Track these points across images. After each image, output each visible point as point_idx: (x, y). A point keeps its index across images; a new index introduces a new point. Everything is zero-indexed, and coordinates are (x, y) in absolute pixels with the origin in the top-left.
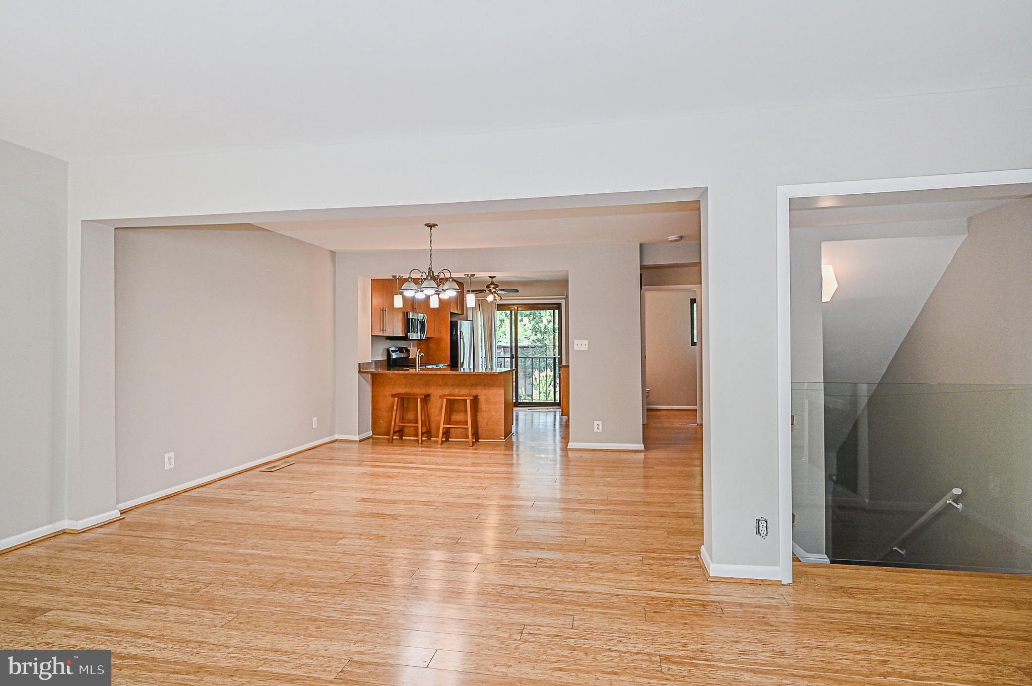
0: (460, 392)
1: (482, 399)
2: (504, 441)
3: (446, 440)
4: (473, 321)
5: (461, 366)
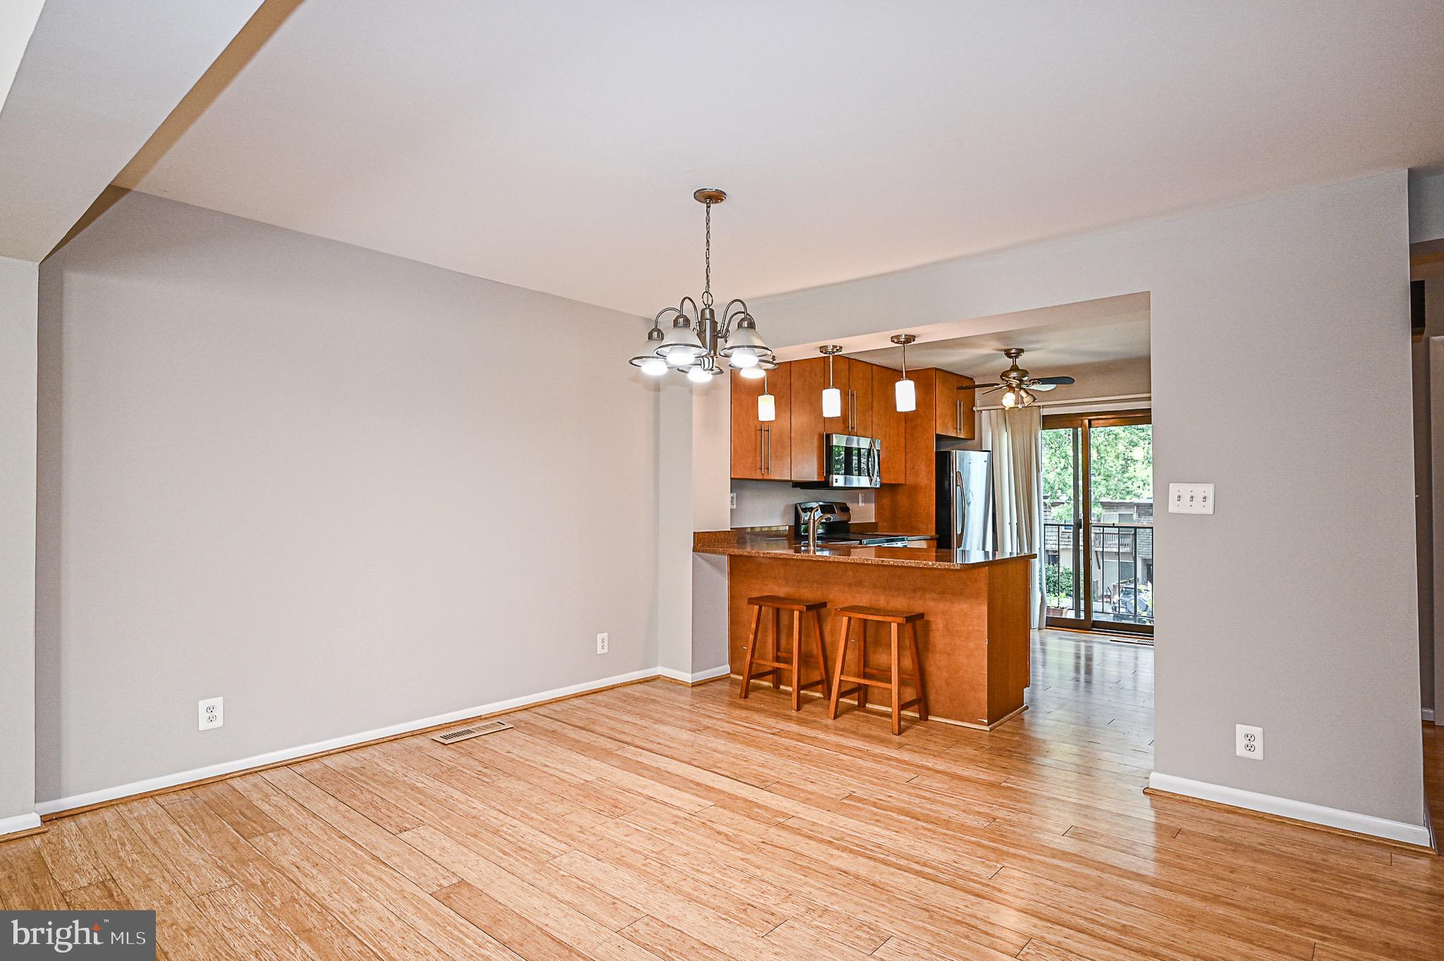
0: (888, 602)
1: (938, 624)
2: (987, 728)
3: (859, 705)
4: (992, 452)
5: (957, 541)
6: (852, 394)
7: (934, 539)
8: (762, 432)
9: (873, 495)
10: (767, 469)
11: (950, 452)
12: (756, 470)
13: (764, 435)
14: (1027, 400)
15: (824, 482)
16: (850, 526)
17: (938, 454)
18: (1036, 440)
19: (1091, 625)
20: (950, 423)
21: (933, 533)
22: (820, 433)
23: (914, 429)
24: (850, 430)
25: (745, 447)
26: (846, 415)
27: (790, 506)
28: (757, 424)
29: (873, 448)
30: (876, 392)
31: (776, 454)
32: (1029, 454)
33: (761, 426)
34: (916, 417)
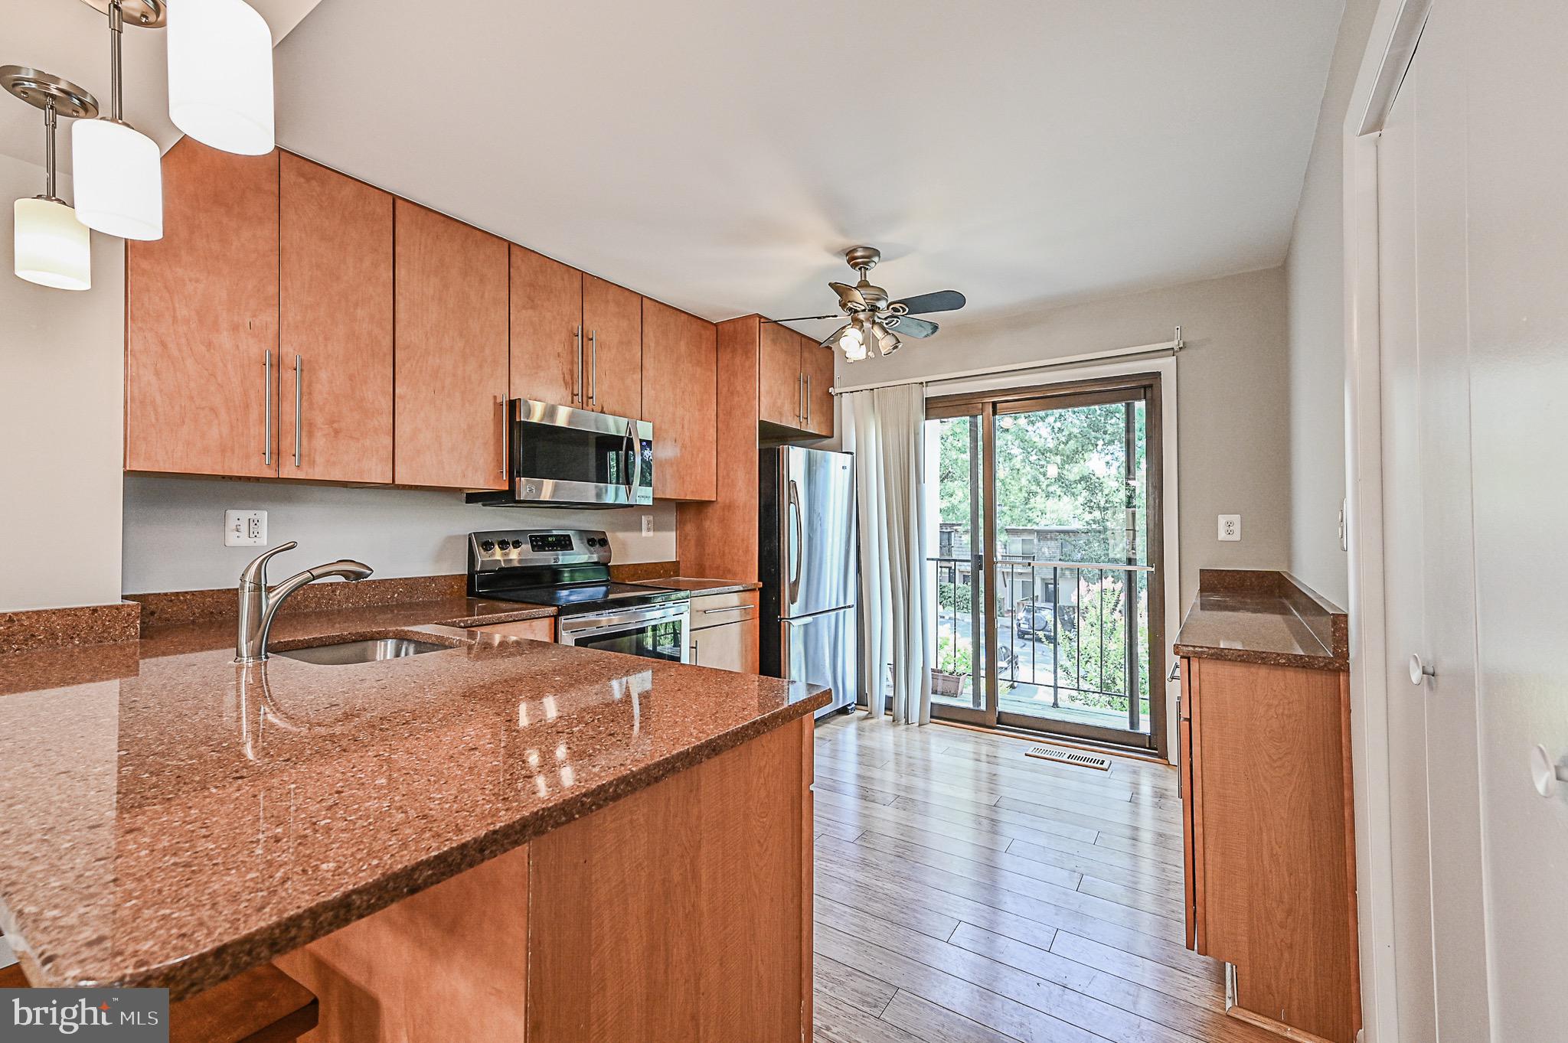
4: (855, 455)
5: (790, 592)
6: (587, 337)
7: (754, 590)
8: (275, 368)
9: (672, 518)
10: (295, 455)
11: (779, 449)
12: (247, 457)
13: (284, 378)
14: (885, 343)
15: (506, 491)
16: (611, 570)
17: (762, 453)
18: (916, 434)
19: (995, 722)
20: (787, 407)
21: (754, 580)
22: (495, 397)
23: (729, 413)
24: (582, 399)
25: (191, 398)
26: (571, 372)
27: (457, 537)
28: (255, 349)
29: (633, 436)
30: (652, 345)
31: (335, 425)
32: (906, 455)
33: (271, 355)
34: (732, 394)
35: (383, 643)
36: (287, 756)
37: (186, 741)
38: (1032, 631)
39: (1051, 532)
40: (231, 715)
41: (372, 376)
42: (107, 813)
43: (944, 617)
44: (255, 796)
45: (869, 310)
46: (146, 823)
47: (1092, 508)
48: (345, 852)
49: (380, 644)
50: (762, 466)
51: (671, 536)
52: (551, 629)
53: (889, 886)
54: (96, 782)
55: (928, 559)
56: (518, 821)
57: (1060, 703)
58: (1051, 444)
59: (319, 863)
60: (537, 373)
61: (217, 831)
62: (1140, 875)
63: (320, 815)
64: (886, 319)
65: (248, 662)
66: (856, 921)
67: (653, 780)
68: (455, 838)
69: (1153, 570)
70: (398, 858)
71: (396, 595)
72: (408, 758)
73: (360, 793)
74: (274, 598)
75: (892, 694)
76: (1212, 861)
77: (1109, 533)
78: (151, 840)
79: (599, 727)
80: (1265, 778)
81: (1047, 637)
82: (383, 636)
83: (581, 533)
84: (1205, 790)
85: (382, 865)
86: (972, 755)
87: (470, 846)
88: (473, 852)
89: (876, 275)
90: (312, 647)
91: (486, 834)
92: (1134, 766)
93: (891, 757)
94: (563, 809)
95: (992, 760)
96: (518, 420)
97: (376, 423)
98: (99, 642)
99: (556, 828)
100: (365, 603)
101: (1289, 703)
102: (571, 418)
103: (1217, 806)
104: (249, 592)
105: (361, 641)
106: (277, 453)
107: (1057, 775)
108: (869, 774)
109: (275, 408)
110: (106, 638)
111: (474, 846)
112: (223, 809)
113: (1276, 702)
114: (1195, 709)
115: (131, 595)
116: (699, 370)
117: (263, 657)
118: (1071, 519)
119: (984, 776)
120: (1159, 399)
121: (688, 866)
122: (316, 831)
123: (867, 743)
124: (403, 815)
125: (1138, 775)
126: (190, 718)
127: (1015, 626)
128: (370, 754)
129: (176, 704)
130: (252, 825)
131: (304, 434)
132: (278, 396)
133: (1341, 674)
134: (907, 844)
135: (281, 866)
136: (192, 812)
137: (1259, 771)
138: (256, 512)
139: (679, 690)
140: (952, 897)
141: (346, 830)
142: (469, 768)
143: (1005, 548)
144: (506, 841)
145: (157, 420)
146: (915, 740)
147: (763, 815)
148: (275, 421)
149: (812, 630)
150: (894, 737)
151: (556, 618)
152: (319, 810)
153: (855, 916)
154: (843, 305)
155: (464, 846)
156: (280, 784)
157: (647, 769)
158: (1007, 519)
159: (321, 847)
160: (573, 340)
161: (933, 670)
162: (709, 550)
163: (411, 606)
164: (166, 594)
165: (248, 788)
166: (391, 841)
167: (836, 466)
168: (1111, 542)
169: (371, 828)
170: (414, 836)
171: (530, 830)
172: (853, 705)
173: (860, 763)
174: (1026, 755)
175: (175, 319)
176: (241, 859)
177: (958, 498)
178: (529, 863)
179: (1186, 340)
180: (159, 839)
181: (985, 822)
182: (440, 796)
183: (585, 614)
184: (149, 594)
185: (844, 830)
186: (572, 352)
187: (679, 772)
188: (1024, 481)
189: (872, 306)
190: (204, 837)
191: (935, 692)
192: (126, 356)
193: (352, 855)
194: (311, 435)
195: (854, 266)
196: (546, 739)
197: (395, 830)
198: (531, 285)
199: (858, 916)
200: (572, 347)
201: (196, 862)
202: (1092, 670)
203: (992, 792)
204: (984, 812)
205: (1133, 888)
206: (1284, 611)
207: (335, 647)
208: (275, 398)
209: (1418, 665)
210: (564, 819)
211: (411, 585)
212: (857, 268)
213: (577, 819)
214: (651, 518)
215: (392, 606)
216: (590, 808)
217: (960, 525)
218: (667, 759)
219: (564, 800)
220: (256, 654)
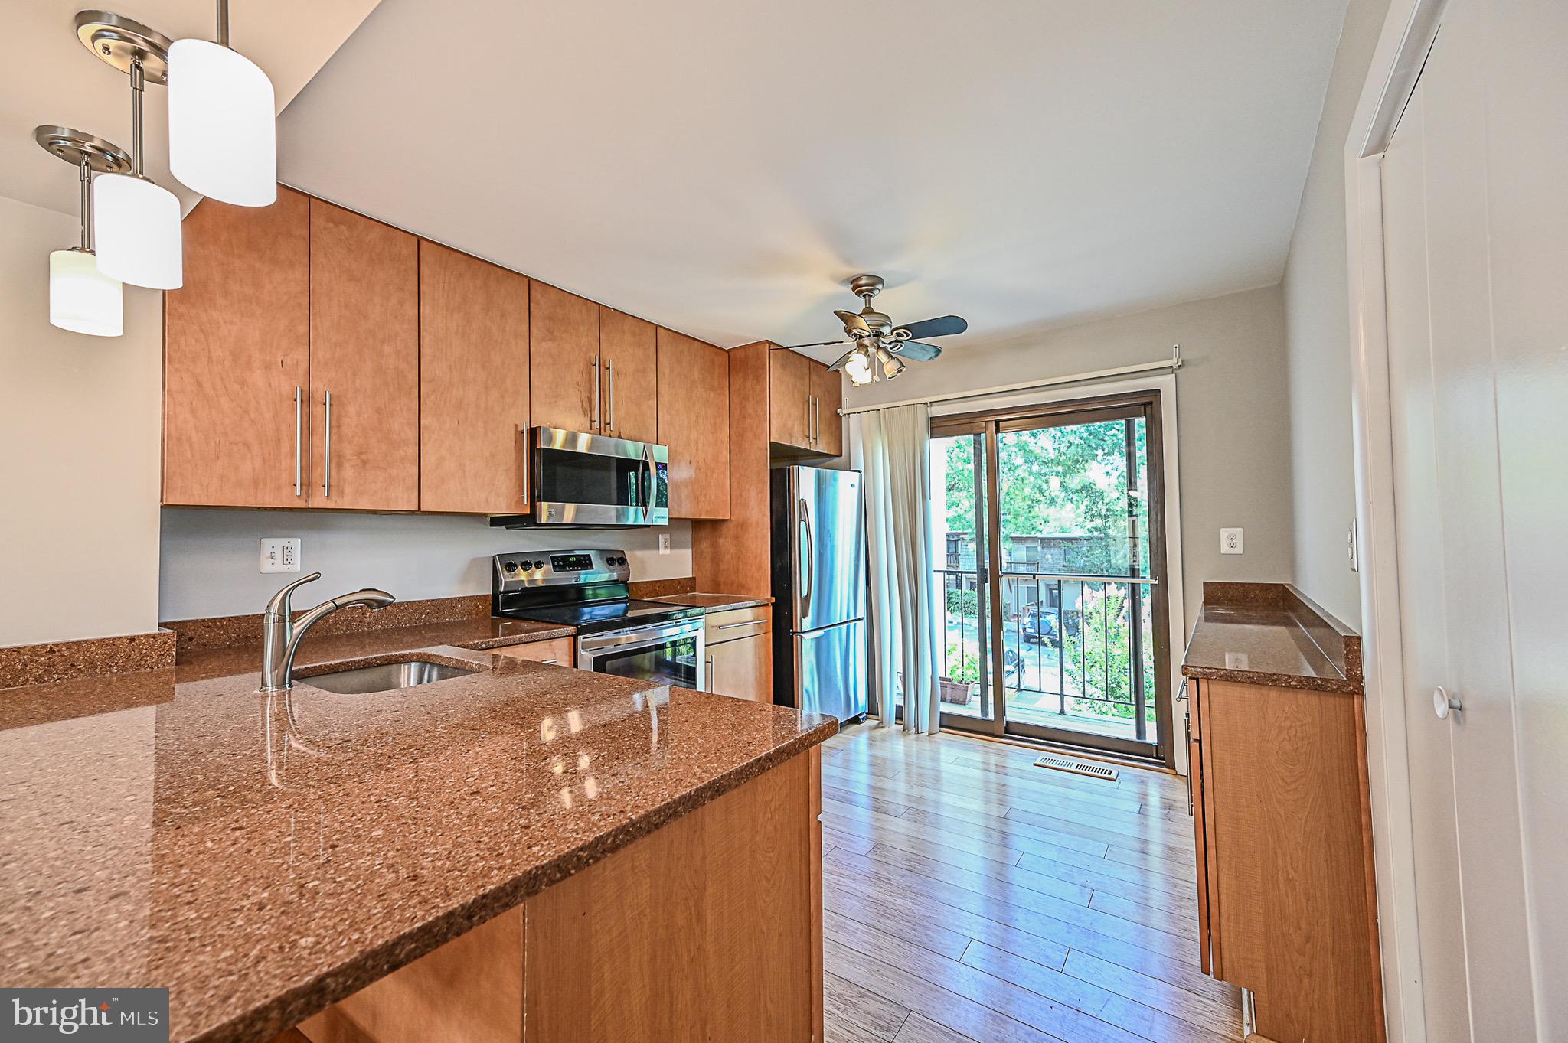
4: (863, 473)
5: (802, 607)
6: (604, 366)
7: (767, 605)
8: (305, 405)
9: (688, 535)
10: (324, 486)
11: (789, 469)
12: (279, 488)
13: (315, 413)
14: (890, 367)
15: (527, 515)
16: (630, 588)
17: (773, 473)
18: (922, 453)
19: (1003, 729)
20: (797, 428)
21: (767, 595)
22: (516, 425)
23: (741, 436)
24: (600, 426)
25: (225, 434)
26: (590, 400)
27: (484, 559)
28: (285, 386)
29: (649, 459)
30: (667, 372)
31: (364, 457)
32: (912, 474)
33: (302, 391)
34: (744, 417)
35: (406, 666)
36: (289, 802)
37: (194, 784)
38: (1037, 635)
39: (1055, 539)
40: (245, 752)
41: (398, 409)
42: (98, 873)
43: (952, 622)
44: (249, 851)
45: (874, 336)
46: (133, 886)
47: (1094, 515)
48: (327, 923)
49: (404, 668)
50: (774, 486)
51: (688, 553)
52: (570, 649)
53: (900, 901)
54: (96, 834)
55: (935, 571)
56: (509, 883)
57: (1067, 709)
58: (1052, 455)
59: (298, 937)
60: (556, 402)
61: (203, 896)
62: (1151, 891)
63: (310, 875)
64: (890, 343)
65: (272, 690)
66: (868, 938)
67: (654, 827)
68: (442, 905)
69: (1157, 582)
70: (380, 931)
71: (424, 616)
72: (409, 805)
73: (355, 848)
74: (299, 627)
75: (902, 704)
76: (1226, 883)
77: (1111, 541)
78: (134, 907)
79: (603, 766)
80: (1278, 801)
81: (1052, 641)
82: (407, 659)
83: (602, 552)
84: (1217, 812)
85: (362, 940)
86: (981, 765)
87: (456, 914)
88: (461, 920)
89: (880, 302)
90: (338, 672)
91: (475, 899)
92: (1141, 776)
93: (902, 767)
94: (558, 865)
95: (1001, 769)
96: (538, 447)
97: (402, 453)
98: (136, 669)
99: (550, 886)
100: (394, 624)
101: (1302, 726)
102: (592, 444)
103: (1230, 828)
104: (274, 623)
105: (386, 665)
106: (308, 485)
107: (1066, 785)
108: (879, 784)
109: (305, 440)
110: (143, 666)
111: (462, 914)
112: (215, 868)
113: (1288, 724)
114: (1206, 731)
115: (170, 623)
116: (712, 394)
117: (287, 685)
118: (1074, 528)
119: (994, 786)
120: (1159, 414)
121: (693, 908)
122: (302, 896)
123: (879, 753)
124: (393, 875)
125: (1146, 786)
126: (204, 757)
127: (1021, 630)
128: (372, 799)
129: (194, 740)
130: (239, 888)
131: (333, 465)
132: (308, 430)
133: (1355, 696)
134: (918, 858)
135: (258, 941)
136: (183, 871)
137: (1273, 794)
138: (289, 539)
139: (687, 721)
140: (964, 913)
141: (332, 894)
142: (469, 816)
143: (1010, 555)
144: (496, 905)
145: (193, 455)
146: (924, 750)
147: (770, 850)
148: (305, 454)
149: (824, 642)
150: (905, 746)
151: (575, 637)
152: (310, 869)
153: (866, 933)
154: (849, 332)
155: (451, 914)
156: (277, 837)
157: (647, 816)
158: (1012, 526)
159: (303, 916)
160: (590, 369)
161: (942, 679)
162: (723, 567)
163: (438, 627)
164: (203, 621)
165: (243, 841)
166: (376, 908)
167: (845, 486)
168: (1112, 549)
169: (359, 891)
170: (400, 903)
171: (523, 891)
172: (865, 715)
173: (872, 774)
174: (1034, 765)
175: (210, 359)
176: (219, 932)
177: (964, 508)
178: (524, 921)
179: (1184, 358)
180: (142, 907)
181: (995, 834)
182: (434, 851)
183: (604, 633)
184: (188, 621)
185: (855, 843)
186: (590, 380)
187: (681, 816)
188: (1027, 491)
189: (876, 331)
190: (189, 903)
191: (944, 700)
192: (163, 395)
193: (334, 927)
194: (340, 466)
195: (859, 293)
196: (549, 781)
197: (383, 895)
198: (551, 318)
199: (870, 934)
200: (590, 376)
201: (173, 936)
202: (1098, 674)
203: (1002, 803)
204: (994, 824)
205: (1144, 905)
206: (1289, 623)
207: (362, 671)
208: (306, 431)
209: (1444, 701)
210: (558, 875)
211: (438, 605)
212: (862, 296)
213: (573, 874)
214: (668, 536)
215: (420, 626)
216: (587, 861)
217: (966, 533)
218: (668, 804)
219: (559, 856)
220: (281, 683)
